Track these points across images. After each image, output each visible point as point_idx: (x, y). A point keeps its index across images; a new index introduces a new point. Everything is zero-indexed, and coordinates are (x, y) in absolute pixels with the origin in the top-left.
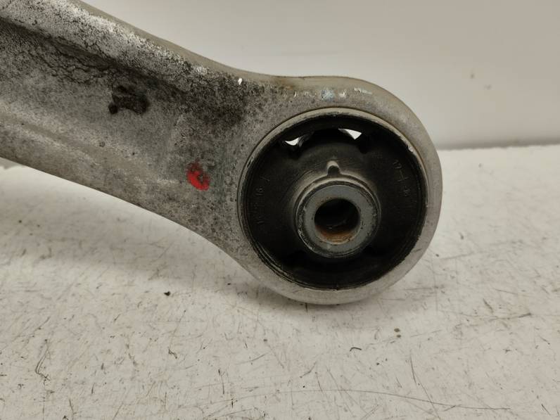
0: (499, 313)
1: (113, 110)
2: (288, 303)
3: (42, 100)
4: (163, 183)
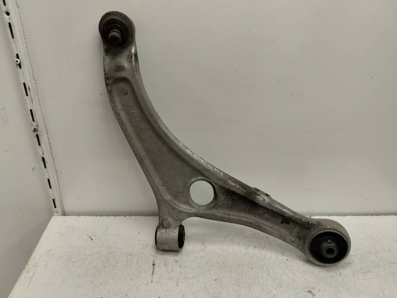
0: (363, 271)
1: (282, 223)
2: (315, 264)
3: (267, 219)
4: (292, 239)
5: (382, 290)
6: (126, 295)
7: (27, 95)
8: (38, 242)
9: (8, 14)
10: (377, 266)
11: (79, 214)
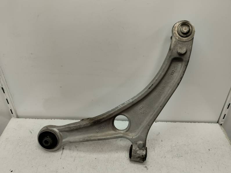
5: (186, 168)
6: (46, 166)
8: (2, 134)
10: (187, 154)
11: (26, 117)
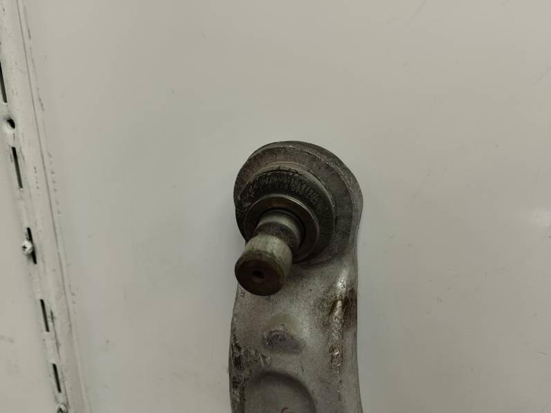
7: (48, 330)
9: (12, 123)
